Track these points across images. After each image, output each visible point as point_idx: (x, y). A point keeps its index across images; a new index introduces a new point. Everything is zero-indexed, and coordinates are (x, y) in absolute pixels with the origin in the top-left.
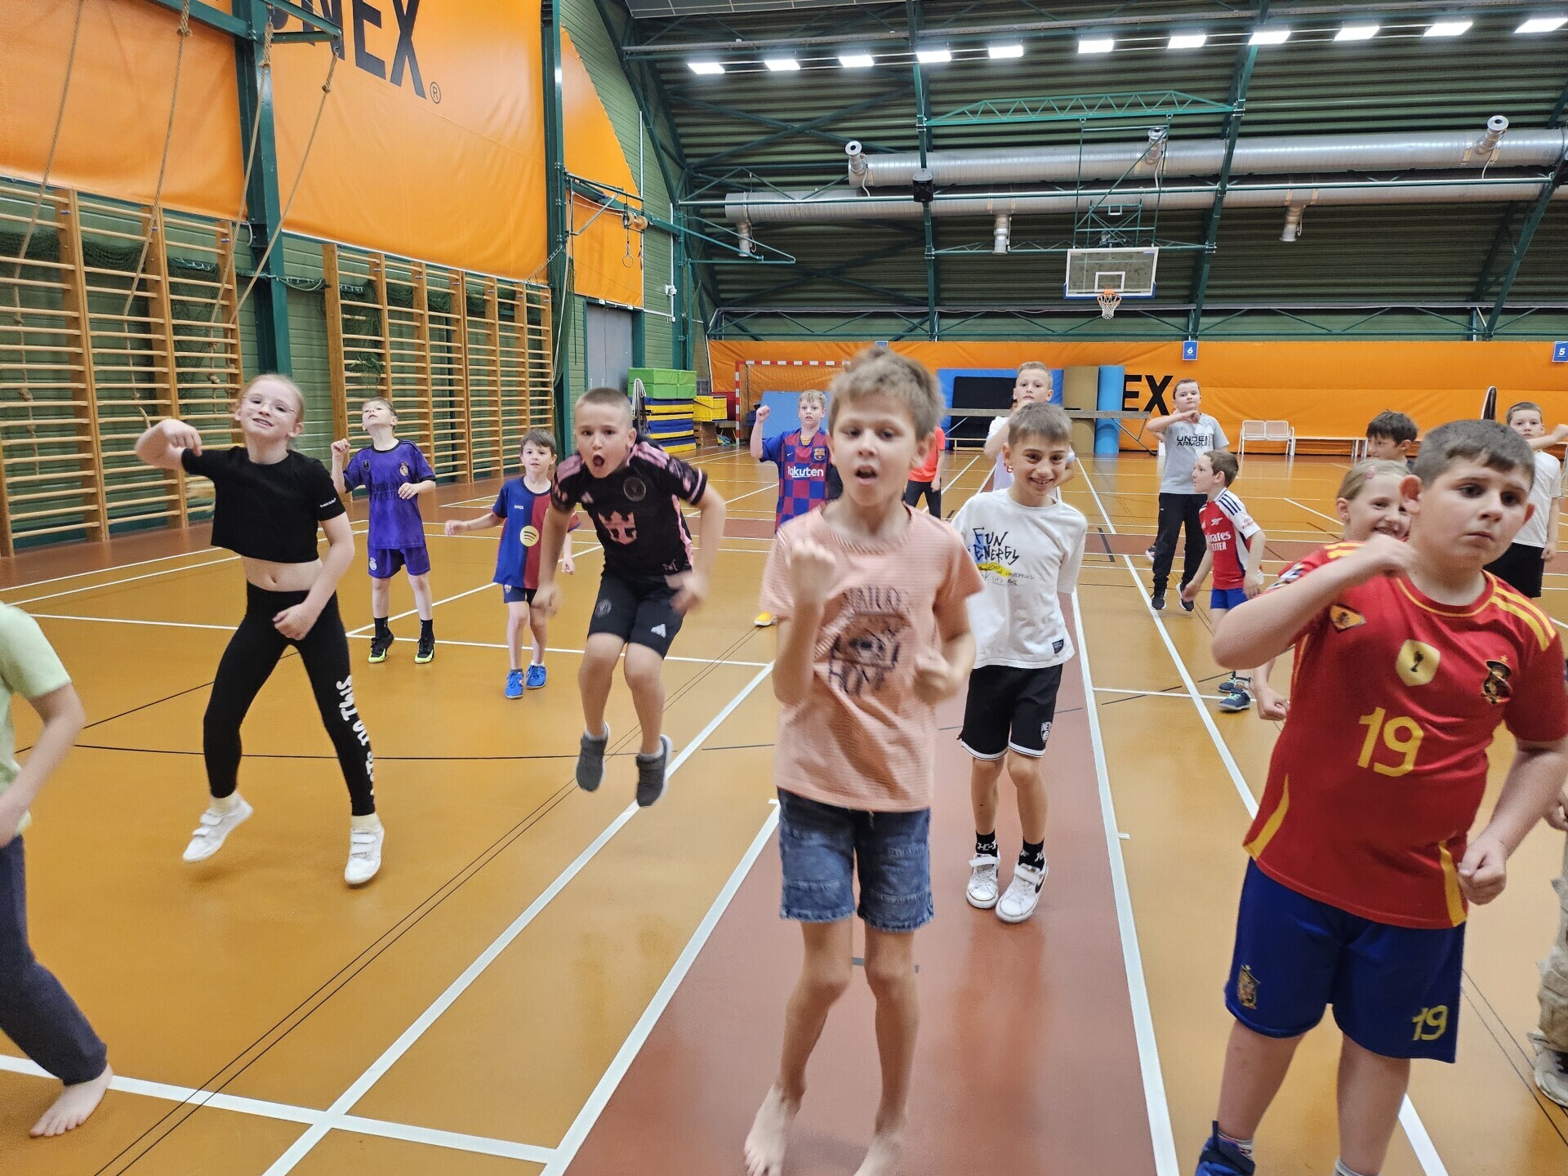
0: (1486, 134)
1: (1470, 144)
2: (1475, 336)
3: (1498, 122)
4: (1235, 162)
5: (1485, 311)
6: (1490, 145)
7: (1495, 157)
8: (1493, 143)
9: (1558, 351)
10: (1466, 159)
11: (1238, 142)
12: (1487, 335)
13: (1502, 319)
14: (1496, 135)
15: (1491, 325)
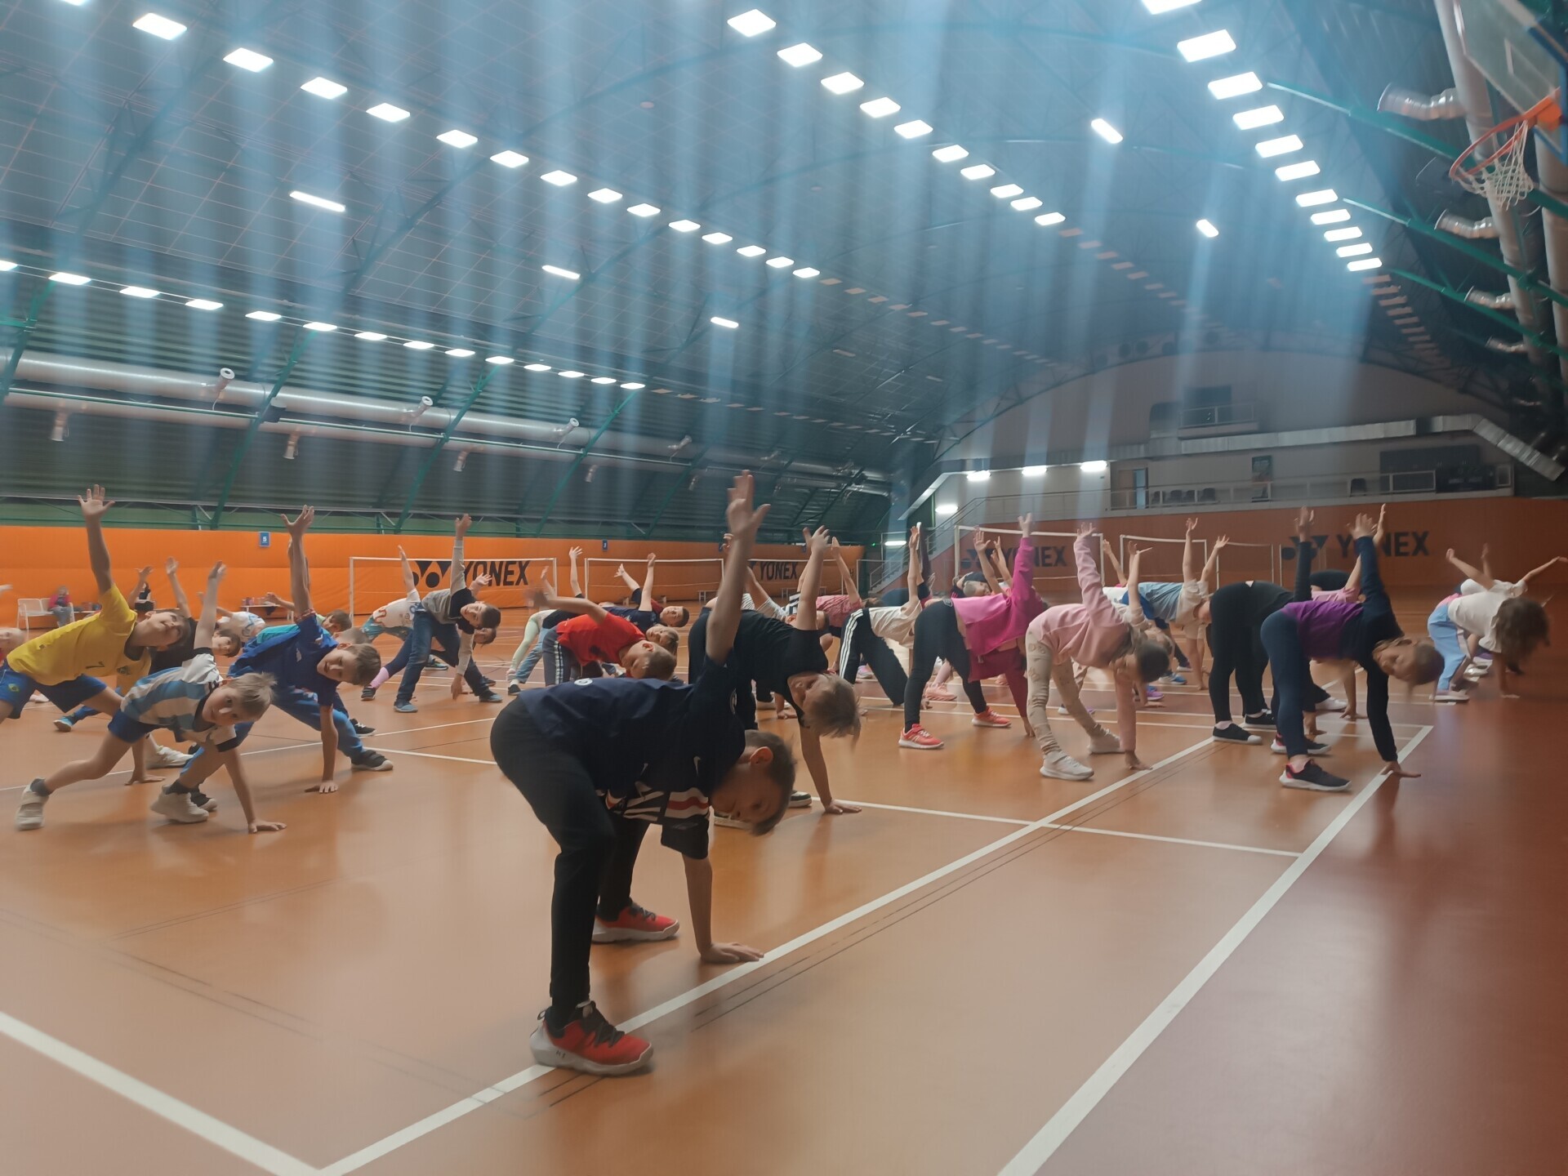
0: (218, 379)
1: (204, 384)
2: (200, 527)
3: (227, 372)
4: (18, 369)
5: (207, 508)
6: (221, 387)
7: (221, 396)
8: (223, 387)
9: (262, 539)
10: (202, 395)
11: (26, 352)
12: (213, 526)
13: (223, 513)
14: (226, 381)
15: (216, 518)
